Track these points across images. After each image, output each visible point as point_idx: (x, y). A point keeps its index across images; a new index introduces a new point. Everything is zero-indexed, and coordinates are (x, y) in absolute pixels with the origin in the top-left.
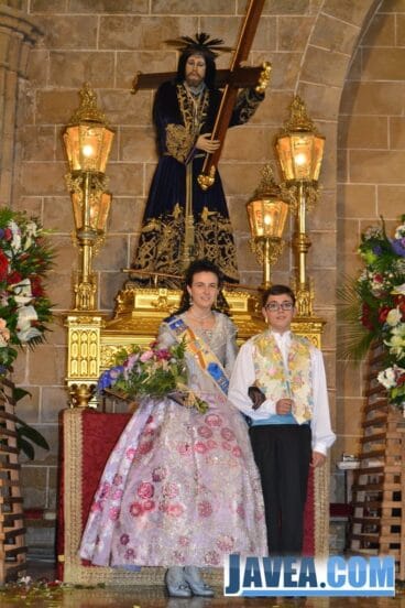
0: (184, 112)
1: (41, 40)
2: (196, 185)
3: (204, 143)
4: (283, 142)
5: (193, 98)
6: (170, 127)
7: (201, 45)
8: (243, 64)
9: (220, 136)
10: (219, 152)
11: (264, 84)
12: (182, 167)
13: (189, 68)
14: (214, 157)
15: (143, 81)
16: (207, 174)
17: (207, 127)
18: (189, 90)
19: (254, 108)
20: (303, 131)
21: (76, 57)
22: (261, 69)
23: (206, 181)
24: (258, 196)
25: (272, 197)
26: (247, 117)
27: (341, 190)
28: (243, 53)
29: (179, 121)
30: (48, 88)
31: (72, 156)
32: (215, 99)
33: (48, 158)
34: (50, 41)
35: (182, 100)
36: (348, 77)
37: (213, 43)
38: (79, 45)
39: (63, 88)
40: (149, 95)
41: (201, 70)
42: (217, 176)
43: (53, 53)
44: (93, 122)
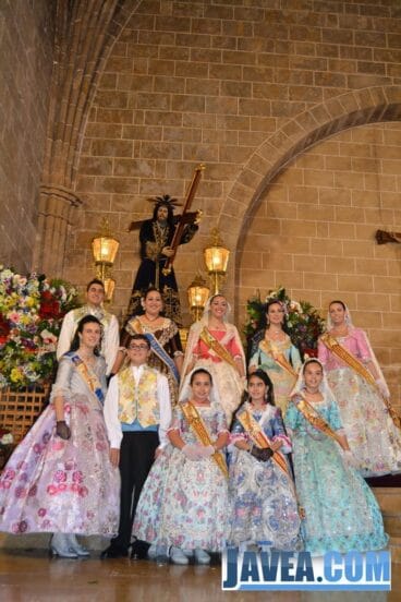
0: (156, 236)
1: (81, 206)
2: (161, 274)
3: (166, 251)
4: (208, 251)
5: (160, 230)
6: (148, 243)
7: (166, 202)
8: (188, 211)
9: (175, 248)
10: (174, 256)
11: (198, 220)
12: (154, 264)
13: (159, 213)
14: (171, 259)
15: (134, 226)
16: (167, 268)
17: (168, 243)
18: (159, 225)
19: (193, 234)
20: (219, 246)
21: (99, 215)
22: (197, 213)
23: (166, 271)
24: (193, 285)
25: (201, 286)
26: (189, 239)
27: (237, 290)
28: (188, 205)
29: (153, 240)
30: (83, 230)
31: (96, 254)
32: (172, 230)
33: (81, 267)
34: (86, 206)
35: (155, 229)
36: (241, 232)
37: (173, 200)
38: (101, 208)
39: (90, 231)
40: (137, 233)
41: (166, 215)
42: (172, 269)
43: (87, 213)
44: (108, 237)
